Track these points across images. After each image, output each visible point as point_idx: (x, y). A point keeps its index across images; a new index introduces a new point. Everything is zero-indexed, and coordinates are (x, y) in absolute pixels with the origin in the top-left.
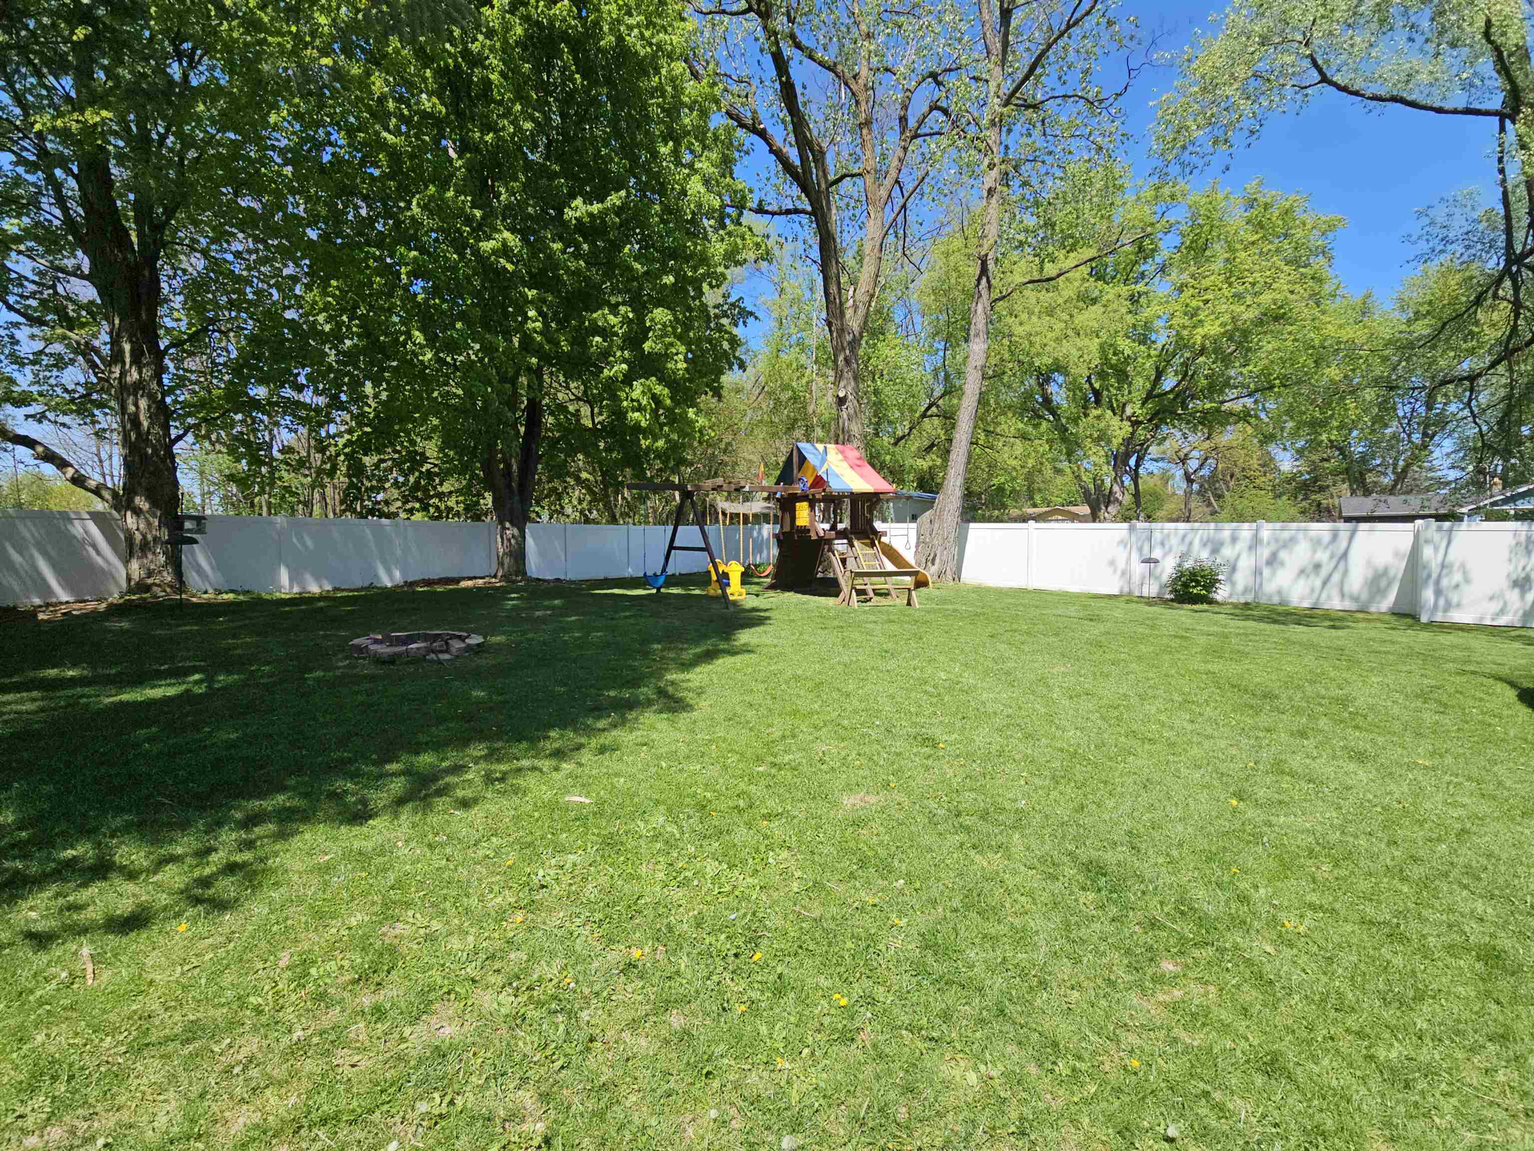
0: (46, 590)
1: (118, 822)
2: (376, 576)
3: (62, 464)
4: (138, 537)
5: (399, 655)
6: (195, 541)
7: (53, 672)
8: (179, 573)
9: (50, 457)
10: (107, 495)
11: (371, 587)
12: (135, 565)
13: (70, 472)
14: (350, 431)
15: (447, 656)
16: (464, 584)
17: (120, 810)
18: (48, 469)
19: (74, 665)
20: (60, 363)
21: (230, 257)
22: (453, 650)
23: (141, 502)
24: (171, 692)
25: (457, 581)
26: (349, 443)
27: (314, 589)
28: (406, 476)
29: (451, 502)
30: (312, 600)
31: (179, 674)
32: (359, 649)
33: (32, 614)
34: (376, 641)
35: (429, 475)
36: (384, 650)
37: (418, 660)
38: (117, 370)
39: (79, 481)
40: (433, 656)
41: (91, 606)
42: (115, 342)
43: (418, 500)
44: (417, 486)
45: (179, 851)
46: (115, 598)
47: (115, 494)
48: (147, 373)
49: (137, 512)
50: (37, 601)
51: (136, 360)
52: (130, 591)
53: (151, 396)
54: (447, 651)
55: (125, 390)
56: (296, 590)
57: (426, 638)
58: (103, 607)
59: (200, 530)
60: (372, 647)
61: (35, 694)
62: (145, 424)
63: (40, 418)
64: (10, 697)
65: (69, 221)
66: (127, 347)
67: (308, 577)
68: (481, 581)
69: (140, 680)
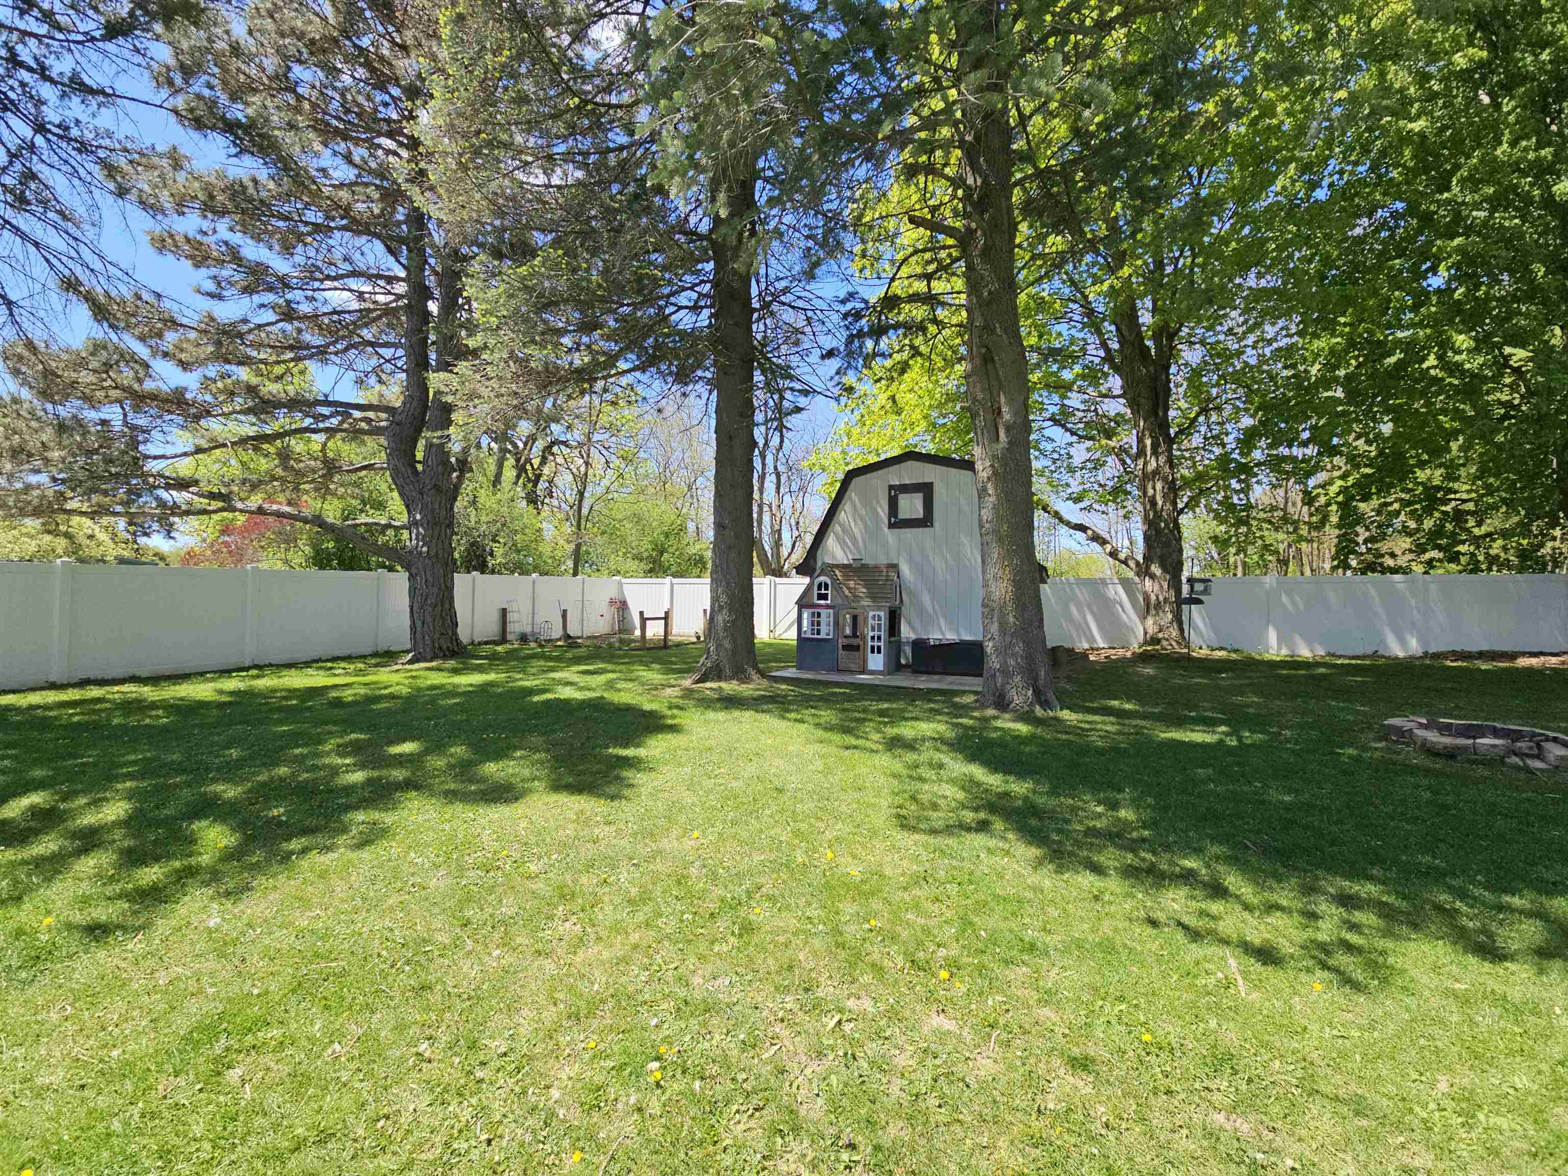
0: (1091, 639)
1: (1216, 849)
2: (1383, 642)
3: (1103, 542)
4: (1153, 598)
5: (1465, 748)
6: (1199, 602)
7: (1115, 703)
8: (1182, 630)
9: (1097, 538)
10: (1132, 564)
11: (1375, 655)
12: (1150, 621)
13: (1108, 548)
14: (1344, 477)
15: (1538, 764)
16: (1523, 662)
17: (1213, 839)
18: (1095, 546)
19: (1129, 701)
20: (1098, 465)
21: (1221, 337)
22: (1551, 757)
23: (1156, 569)
24: (1209, 738)
25: (1513, 656)
26: (1344, 490)
27: (1305, 653)
28: (1419, 520)
29: (1496, 548)
30: (1306, 665)
31: (1209, 723)
32: (1399, 731)
33: (1084, 655)
34: (1421, 726)
35: (1459, 516)
36: (1433, 737)
37: (1495, 761)
38: (1141, 462)
39: (1114, 554)
40: (1515, 760)
41: (1121, 652)
42: (1140, 440)
43: (1440, 548)
44: (1438, 532)
45: (1285, 903)
46: (1135, 647)
47: (1137, 563)
48: (1162, 459)
49: (1153, 577)
50: (1086, 646)
51: (1155, 452)
52: (1146, 643)
53: (1165, 480)
54: (1539, 757)
55: (1147, 477)
56: (1284, 652)
57: (1496, 733)
58: (1129, 654)
59: (1206, 591)
60: (1420, 732)
61: (1112, 719)
62: (1160, 503)
63: (1089, 509)
64: (1097, 718)
65: (1109, 358)
66: (1148, 442)
67: (1298, 639)
68: (1554, 660)
69: (1180, 722)
